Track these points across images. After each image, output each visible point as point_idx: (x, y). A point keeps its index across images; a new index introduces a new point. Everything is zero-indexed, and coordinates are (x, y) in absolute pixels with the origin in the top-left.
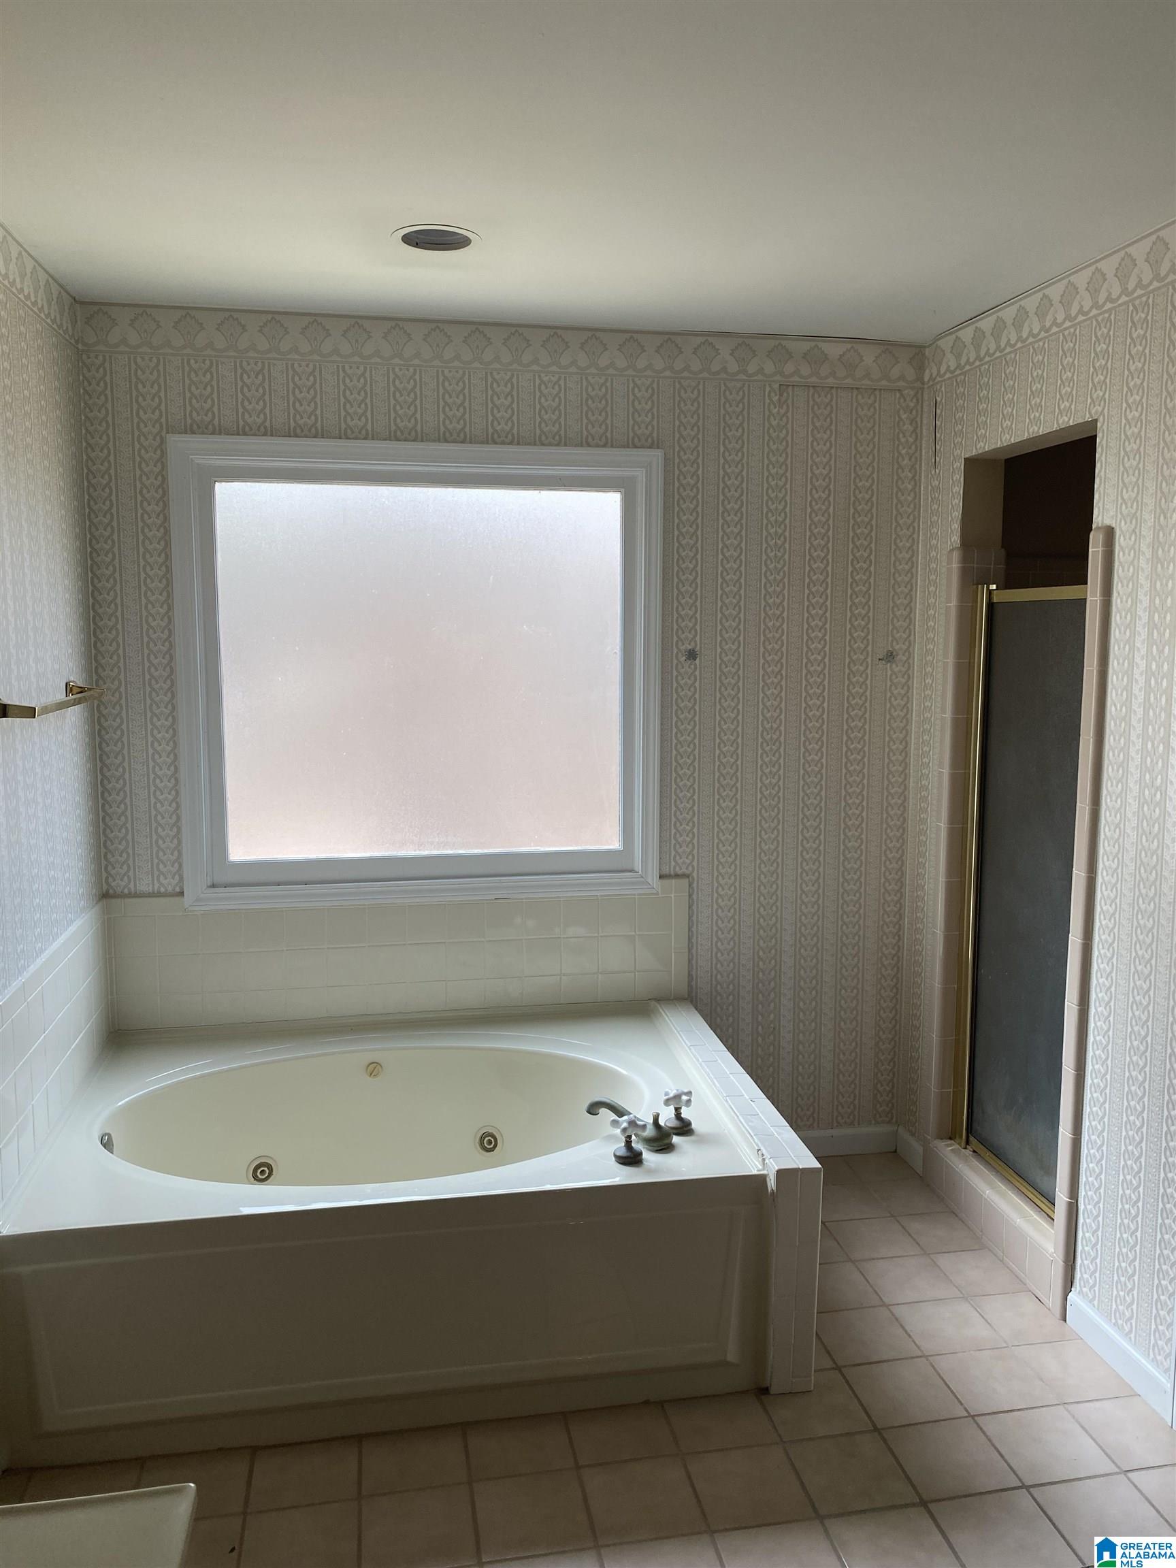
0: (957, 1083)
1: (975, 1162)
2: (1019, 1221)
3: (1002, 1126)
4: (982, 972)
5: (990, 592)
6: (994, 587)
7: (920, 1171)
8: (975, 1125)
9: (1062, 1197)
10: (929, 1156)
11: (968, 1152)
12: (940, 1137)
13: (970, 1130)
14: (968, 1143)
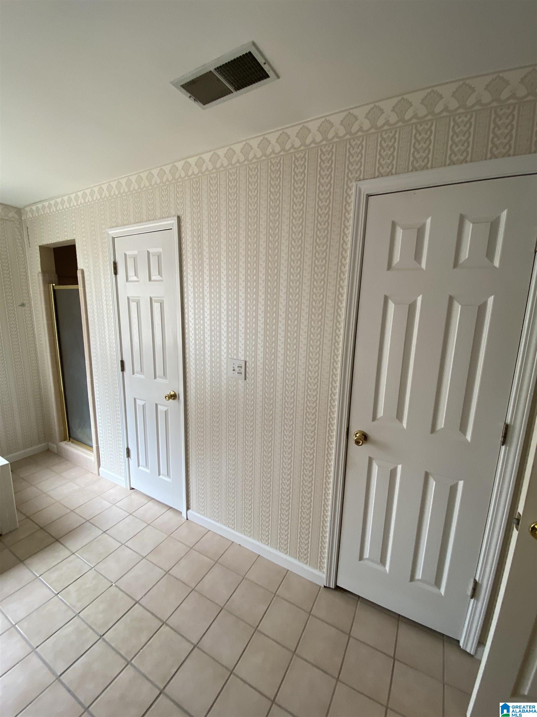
0: (64, 425)
1: (72, 444)
2: (85, 456)
3: (78, 433)
4: (67, 393)
5: (53, 286)
6: (54, 285)
7: (56, 452)
8: (71, 435)
9: (94, 445)
10: (58, 447)
11: (70, 443)
12: (61, 441)
13: (70, 437)
14: (69, 440)
